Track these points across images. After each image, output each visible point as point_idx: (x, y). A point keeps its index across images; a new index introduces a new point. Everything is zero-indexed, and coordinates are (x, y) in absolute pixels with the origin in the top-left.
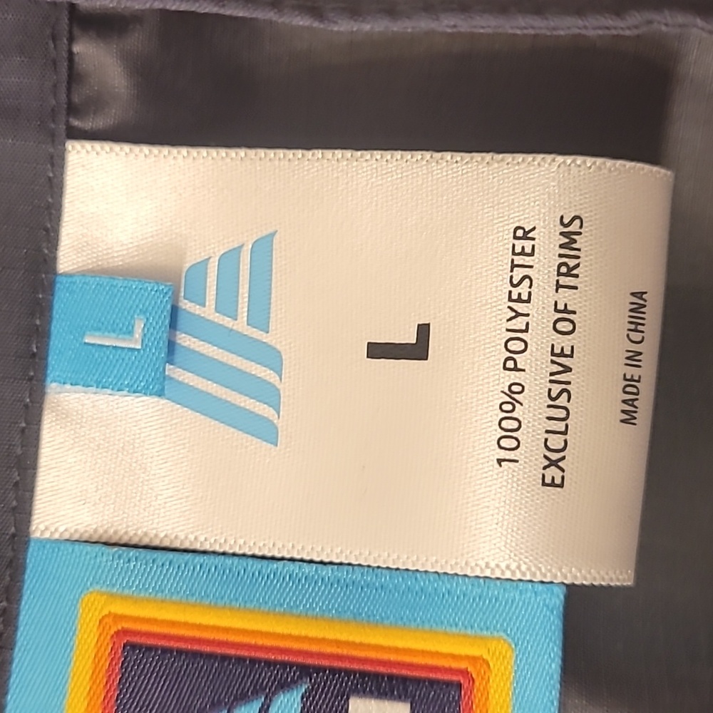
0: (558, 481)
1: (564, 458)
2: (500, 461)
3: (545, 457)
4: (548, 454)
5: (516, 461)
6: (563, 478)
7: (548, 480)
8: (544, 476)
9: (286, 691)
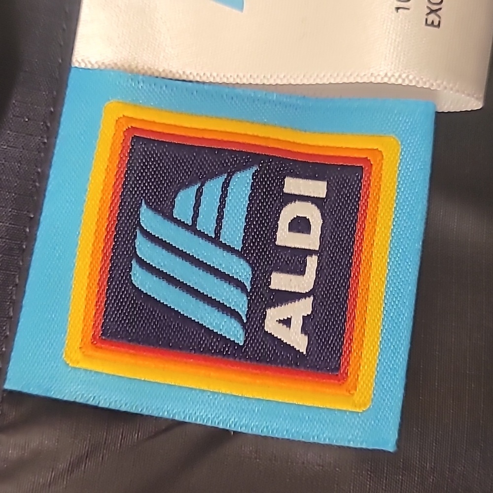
0: (436, 23)
1: (440, 9)
2: (398, 9)
3: (428, 7)
4: (430, 6)
5: (408, 9)
6: (439, 22)
7: (429, 22)
8: (427, 20)
9: (242, 172)
